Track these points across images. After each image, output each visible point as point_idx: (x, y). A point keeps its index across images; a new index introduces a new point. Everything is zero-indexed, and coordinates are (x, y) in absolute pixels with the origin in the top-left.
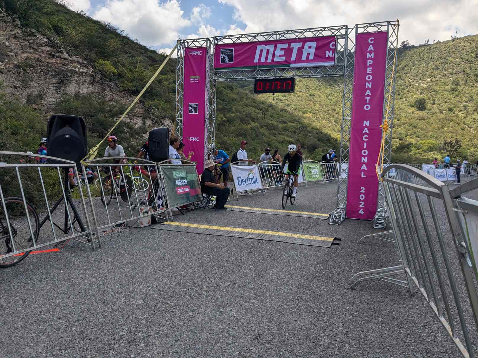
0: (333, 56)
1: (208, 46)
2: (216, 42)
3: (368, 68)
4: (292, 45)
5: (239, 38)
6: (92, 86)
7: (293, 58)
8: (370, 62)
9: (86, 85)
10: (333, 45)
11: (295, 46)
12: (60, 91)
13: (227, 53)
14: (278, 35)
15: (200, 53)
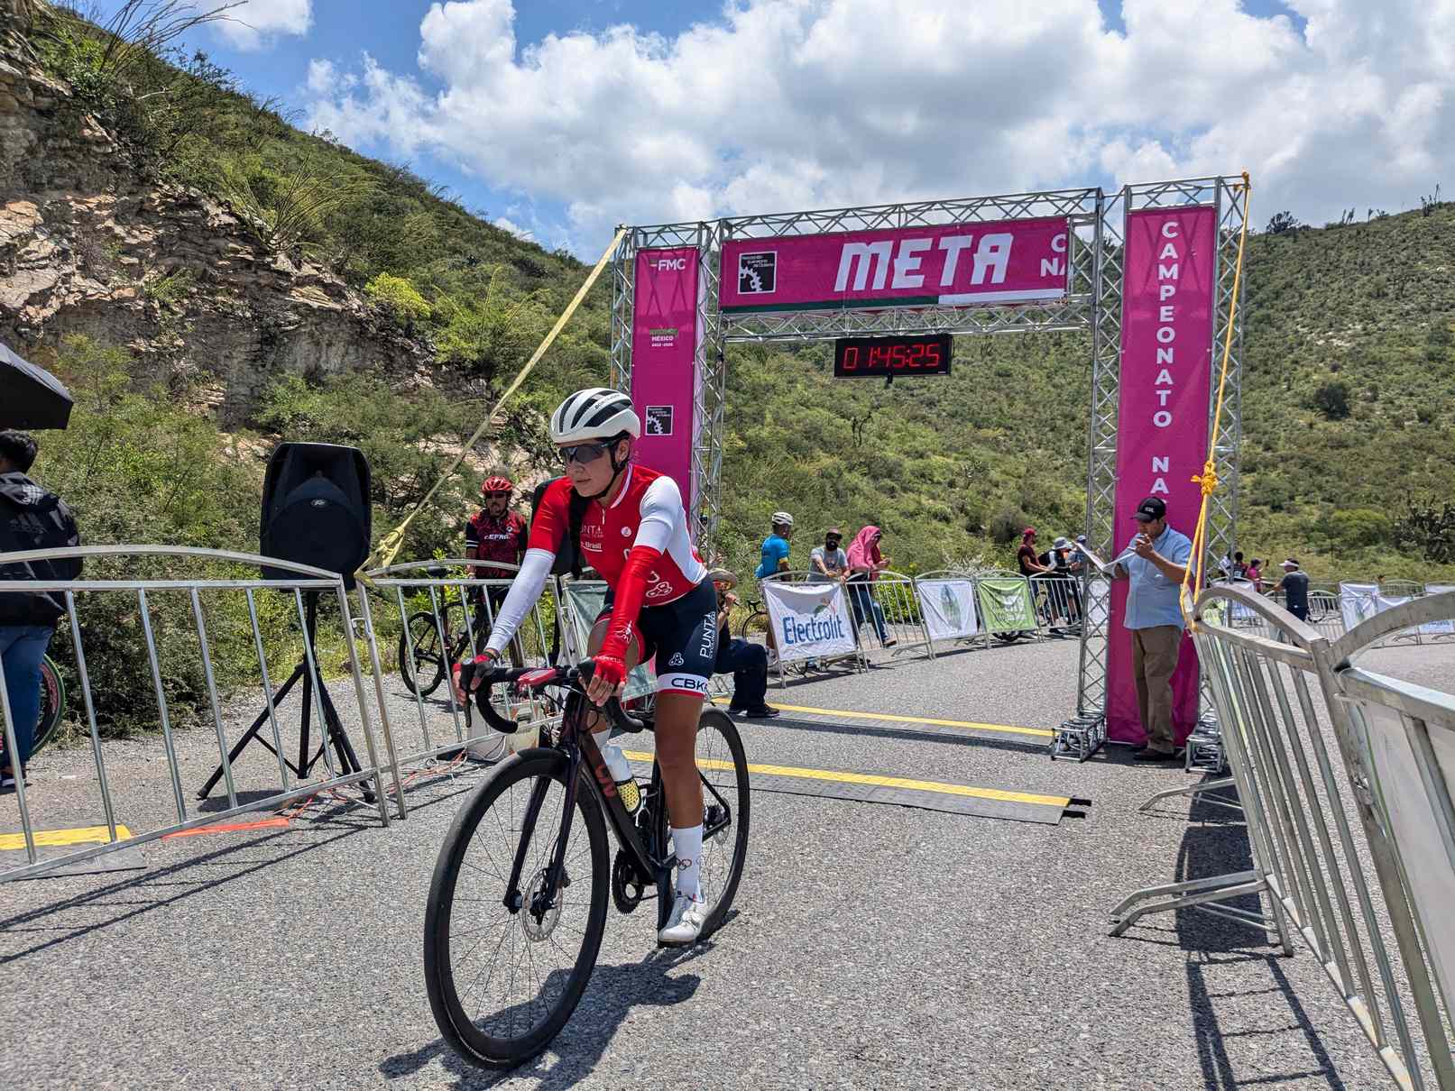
0: (1062, 273)
1: (704, 242)
2: (726, 233)
3: (1163, 309)
4: (945, 243)
5: (791, 222)
6: (357, 350)
7: (947, 279)
8: (1167, 291)
9: (339, 348)
10: (1060, 243)
11: (953, 246)
12: (264, 366)
13: (756, 266)
14: (903, 215)
15: (682, 264)
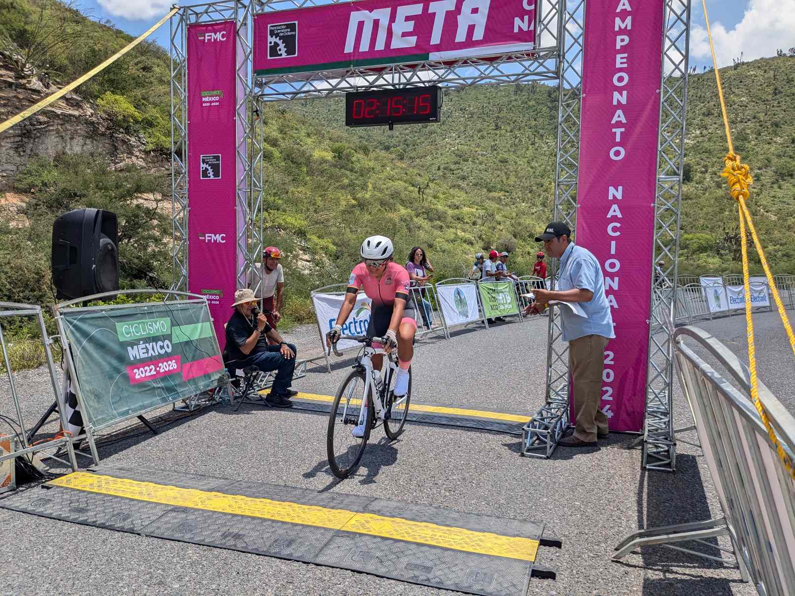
3: (618, 56)
4: (433, 7)
6: (92, 142)
7: (436, 39)
8: (621, 41)
9: (79, 140)
10: (530, 2)
11: (440, 10)
12: (24, 152)
13: (281, 34)
15: (223, 36)
